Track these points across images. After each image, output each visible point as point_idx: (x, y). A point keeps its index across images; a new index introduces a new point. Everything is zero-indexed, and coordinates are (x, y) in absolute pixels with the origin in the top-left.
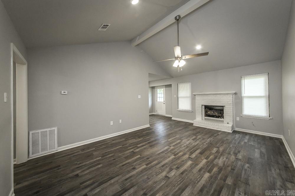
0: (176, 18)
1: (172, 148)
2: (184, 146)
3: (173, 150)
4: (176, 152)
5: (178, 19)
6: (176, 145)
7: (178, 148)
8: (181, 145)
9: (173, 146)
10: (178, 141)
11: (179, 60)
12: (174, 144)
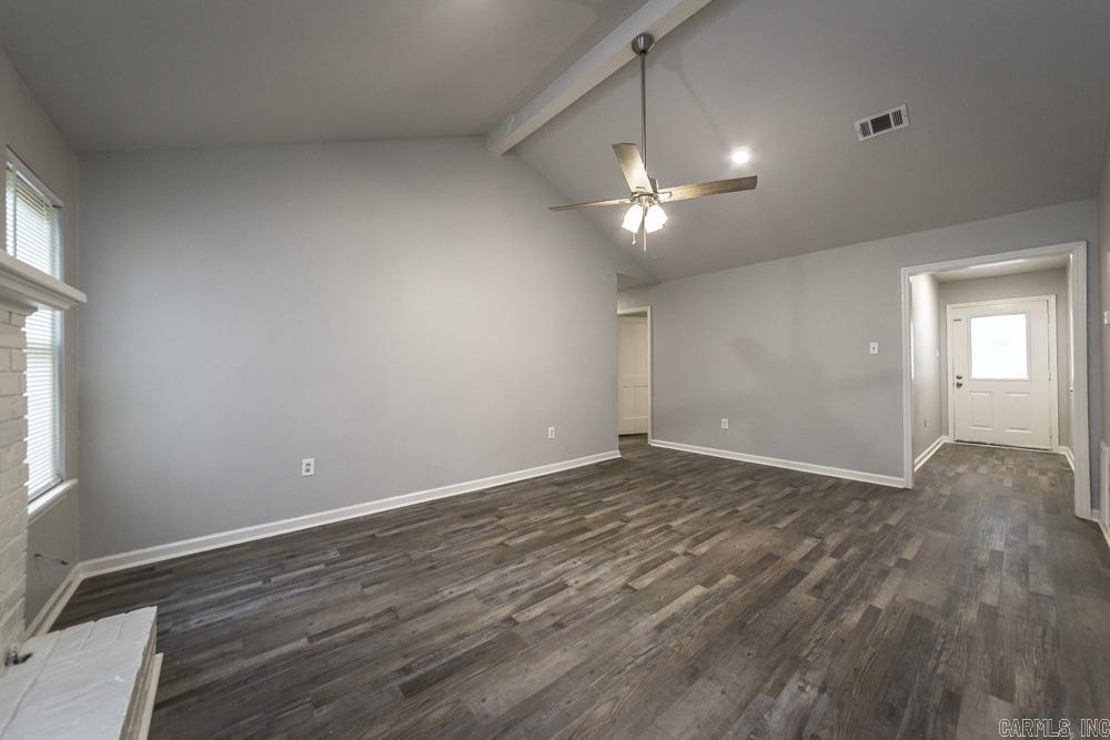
0: (634, 44)
1: (679, 549)
2: (628, 553)
3: (676, 542)
4: (664, 535)
5: (644, 48)
6: (664, 561)
7: (655, 546)
8: (640, 557)
9: (675, 555)
10: (647, 580)
11: (647, 205)
12: (671, 565)
